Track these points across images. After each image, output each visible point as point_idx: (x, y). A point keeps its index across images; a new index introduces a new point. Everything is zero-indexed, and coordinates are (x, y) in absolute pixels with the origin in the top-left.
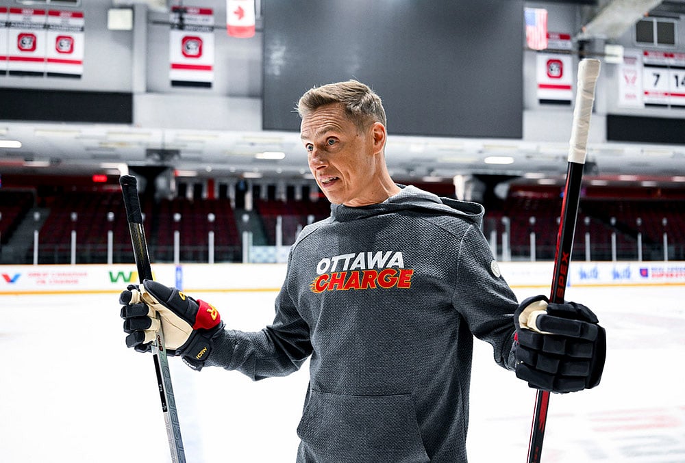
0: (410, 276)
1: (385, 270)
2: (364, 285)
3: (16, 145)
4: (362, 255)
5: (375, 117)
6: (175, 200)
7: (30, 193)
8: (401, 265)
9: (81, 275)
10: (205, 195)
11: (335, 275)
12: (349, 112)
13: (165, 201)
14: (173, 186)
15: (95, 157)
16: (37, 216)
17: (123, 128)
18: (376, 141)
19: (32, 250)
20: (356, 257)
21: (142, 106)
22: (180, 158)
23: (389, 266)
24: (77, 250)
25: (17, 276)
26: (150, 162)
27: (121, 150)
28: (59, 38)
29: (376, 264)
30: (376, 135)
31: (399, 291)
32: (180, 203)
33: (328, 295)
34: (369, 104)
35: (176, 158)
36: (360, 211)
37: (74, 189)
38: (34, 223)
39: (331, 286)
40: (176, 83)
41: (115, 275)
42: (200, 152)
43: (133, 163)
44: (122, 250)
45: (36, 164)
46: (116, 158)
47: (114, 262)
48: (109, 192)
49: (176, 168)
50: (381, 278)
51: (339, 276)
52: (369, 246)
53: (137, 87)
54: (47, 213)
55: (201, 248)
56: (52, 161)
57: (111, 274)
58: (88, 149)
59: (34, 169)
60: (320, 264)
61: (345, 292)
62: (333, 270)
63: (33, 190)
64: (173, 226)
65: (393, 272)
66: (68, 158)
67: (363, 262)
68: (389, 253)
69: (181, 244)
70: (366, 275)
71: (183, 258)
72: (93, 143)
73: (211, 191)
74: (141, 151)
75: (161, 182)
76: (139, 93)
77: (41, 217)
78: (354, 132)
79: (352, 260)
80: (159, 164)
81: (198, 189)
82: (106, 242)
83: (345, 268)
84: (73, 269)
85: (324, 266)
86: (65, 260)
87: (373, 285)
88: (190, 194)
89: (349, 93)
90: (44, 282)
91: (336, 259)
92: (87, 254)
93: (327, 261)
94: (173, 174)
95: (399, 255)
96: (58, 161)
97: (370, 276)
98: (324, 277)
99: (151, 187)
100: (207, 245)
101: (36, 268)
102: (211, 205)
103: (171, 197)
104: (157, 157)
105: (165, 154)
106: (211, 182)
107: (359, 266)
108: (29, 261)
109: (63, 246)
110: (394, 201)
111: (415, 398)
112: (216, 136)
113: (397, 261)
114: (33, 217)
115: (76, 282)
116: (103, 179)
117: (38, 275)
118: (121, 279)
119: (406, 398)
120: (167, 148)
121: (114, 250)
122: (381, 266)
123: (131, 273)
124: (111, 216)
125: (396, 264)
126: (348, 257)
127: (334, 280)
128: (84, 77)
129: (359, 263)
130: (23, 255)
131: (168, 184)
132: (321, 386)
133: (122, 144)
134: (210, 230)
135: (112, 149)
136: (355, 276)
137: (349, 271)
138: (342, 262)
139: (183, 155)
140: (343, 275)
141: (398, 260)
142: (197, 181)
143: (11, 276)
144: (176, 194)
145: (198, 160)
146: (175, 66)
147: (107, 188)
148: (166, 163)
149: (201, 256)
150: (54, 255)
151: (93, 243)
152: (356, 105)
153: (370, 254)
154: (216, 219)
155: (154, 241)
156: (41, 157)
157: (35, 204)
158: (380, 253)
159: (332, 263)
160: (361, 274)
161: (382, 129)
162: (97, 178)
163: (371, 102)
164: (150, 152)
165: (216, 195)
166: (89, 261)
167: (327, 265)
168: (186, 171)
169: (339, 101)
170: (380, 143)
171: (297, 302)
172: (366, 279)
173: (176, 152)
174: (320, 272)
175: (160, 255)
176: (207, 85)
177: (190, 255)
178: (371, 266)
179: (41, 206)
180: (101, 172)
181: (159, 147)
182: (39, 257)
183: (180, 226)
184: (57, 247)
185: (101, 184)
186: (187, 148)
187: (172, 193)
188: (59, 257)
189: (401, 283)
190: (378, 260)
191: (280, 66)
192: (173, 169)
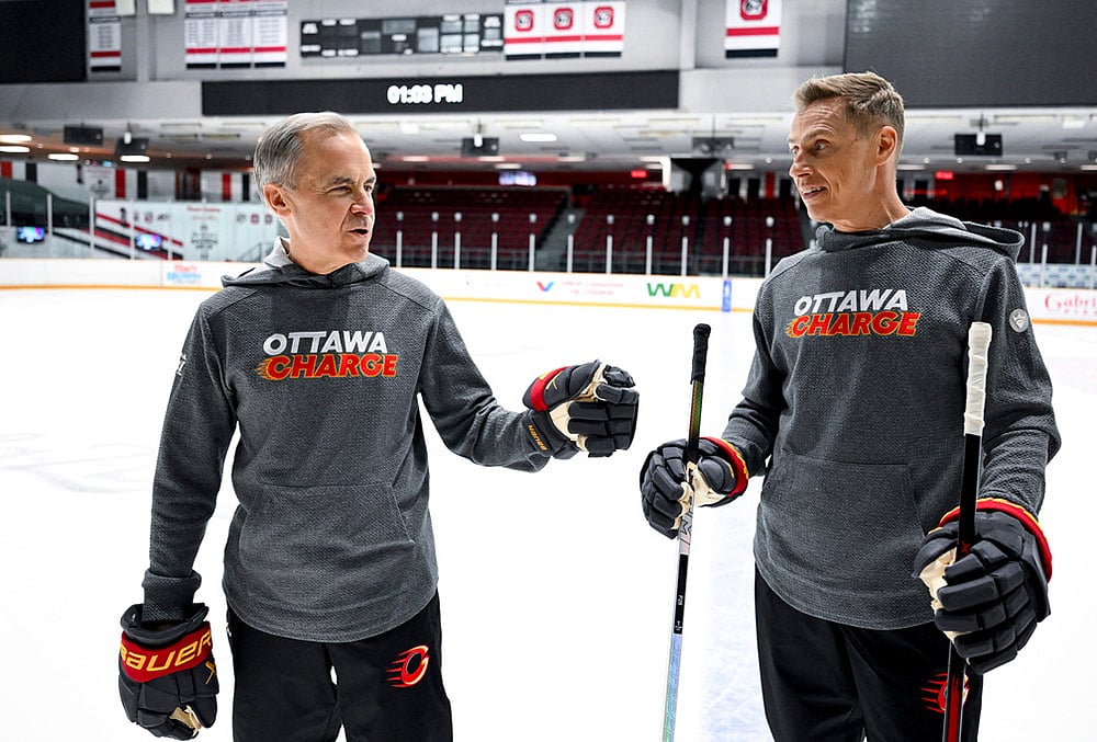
0: (916, 321)
1: (882, 312)
2: (855, 331)
3: (550, 138)
4: (853, 294)
5: (886, 119)
6: (725, 199)
7: (564, 192)
8: (904, 306)
9: (617, 285)
10: (762, 193)
11: (817, 318)
12: (851, 109)
13: (713, 200)
14: (723, 183)
15: (635, 149)
16: (571, 218)
17: (667, 114)
18: (882, 149)
19: (565, 256)
20: (845, 296)
21: (690, 86)
22: (733, 147)
23: (888, 307)
24: (613, 258)
25: (551, 284)
26: (697, 154)
27: (663, 140)
28: (598, 10)
29: (871, 305)
30: (883, 142)
31: (898, 339)
32: (731, 204)
33: (807, 340)
34: (881, 102)
35: (729, 147)
36: (854, 237)
37: (611, 186)
38: (568, 226)
39: (812, 330)
40: (731, 54)
41: (653, 288)
42: (758, 139)
43: (675, 156)
44: (662, 259)
45: (572, 159)
46: (658, 150)
47: (653, 273)
48: (648, 190)
49: (728, 161)
50: (876, 323)
51: (822, 319)
52: (864, 284)
53: (685, 62)
54: (581, 214)
55: (756, 259)
56: (588, 154)
57: (649, 285)
58: (627, 140)
59: (568, 165)
60: (799, 302)
61: (828, 338)
62: (815, 310)
63: (567, 188)
64: (722, 231)
65: (893, 316)
66: (604, 152)
67: (854, 302)
68: (888, 292)
69: (731, 254)
70: (858, 318)
71: (734, 271)
72: (633, 133)
73: (770, 188)
74: (687, 140)
75: (709, 178)
76: (688, 70)
77: (576, 220)
78: (852, 136)
79: (840, 300)
80: (708, 156)
81: (754, 186)
82: (645, 249)
83: (831, 309)
84: (608, 279)
85: (803, 305)
86: (600, 269)
87: (866, 331)
88: (743, 193)
89: (858, 86)
90: (577, 292)
91: (819, 298)
92: (623, 262)
93: (808, 300)
94: (724, 167)
95: (901, 294)
96: (594, 155)
97: (863, 320)
98: (804, 319)
99: (696, 184)
100: (764, 256)
101: (570, 276)
102: (769, 206)
103: (720, 196)
104: (705, 147)
105: (715, 143)
106: (770, 177)
107: (849, 307)
108: (562, 268)
109: (598, 253)
110: (898, 226)
111: (912, 470)
112: (780, 119)
113: (898, 302)
114: (567, 219)
115: (611, 293)
116: (642, 174)
117: (571, 283)
118: (660, 291)
119: (901, 469)
120: (718, 135)
121: (654, 258)
122: (877, 307)
123: (672, 286)
124: (651, 219)
125: (898, 305)
126: (834, 296)
127: (816, 323)
128: (623, 55)
129: (849, 303)
130: (557, 261)
131: (718, 180)
132: (793, 447)
133: (664, 132)
134: (767, 237)
135: (654, 139)
136: (843, 319)
137: (836, 313)
138: (826, 302)
139: (737, 143)
140: (828, 317)
141: (900, 300)
142: (753, 176)
143: (545, 285)
144: (726, 192)
145: (756, 150)
146: (732, 32)
147: (646, 185)
148: (716, 155)
149: (755, 269)
150: (589, 263)
151: (629, 249)
152: (863, 102)
153: (863, 293)
154: (775, 223)
155: (698, 249)
156: (576, 151)
157: (569, 205)
158: (876, 292)
159: (814, 302)
160: (852, 317)
161: (893, 136)
162: (635, 174)
163: (885, 100)
164: (697, 142)
165: (777, 193)
166: (625, 269)
167: (808, 305)
168: (740, 163)
169: (840, 95)
170: (885, 153)
171: (771, 343)
172: (858, 323)
173: (730, 141)
174: (798, 312)
175: (705, 266)
176: (772, 53)
177: (742, 267)
178: (864, 307)
179: (577, 206)
180: (640, 167)
181: (709, 135)
182: (574, 265)
183: (731, 232)
184: (591, 253)
185: (640, 180)
186: (743, 135)
187: (723, 190)
188: (594, 265)
189: (903, 329)
190: (874, 300)
191: (871, 20)
192: (724, 162)
